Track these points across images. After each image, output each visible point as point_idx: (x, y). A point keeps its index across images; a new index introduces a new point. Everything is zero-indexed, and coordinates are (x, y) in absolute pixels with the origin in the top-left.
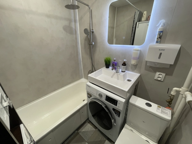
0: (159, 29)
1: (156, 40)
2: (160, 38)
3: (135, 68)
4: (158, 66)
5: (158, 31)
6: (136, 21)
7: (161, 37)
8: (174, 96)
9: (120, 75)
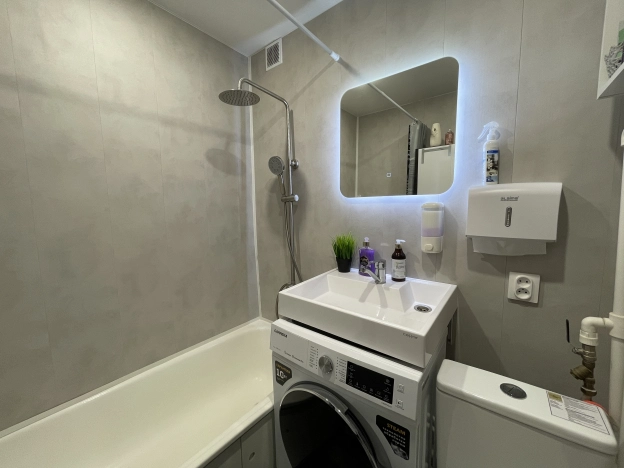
0: (488, 145)
1: (484, 173)
2: (495, 166)
3: (435, 263)
4: (509, 252)
5: (485, 150)
6: (414, 147)
7: (498, 166)
8: (592, 348)
9: (388, 289)
